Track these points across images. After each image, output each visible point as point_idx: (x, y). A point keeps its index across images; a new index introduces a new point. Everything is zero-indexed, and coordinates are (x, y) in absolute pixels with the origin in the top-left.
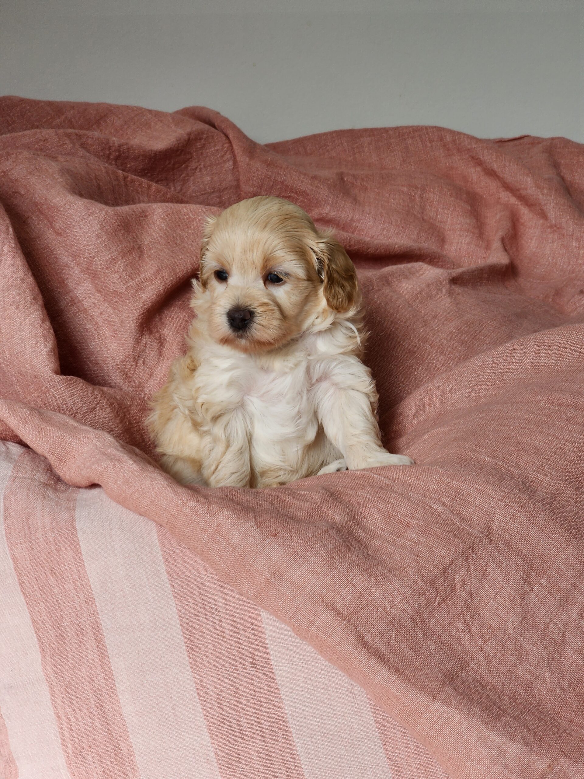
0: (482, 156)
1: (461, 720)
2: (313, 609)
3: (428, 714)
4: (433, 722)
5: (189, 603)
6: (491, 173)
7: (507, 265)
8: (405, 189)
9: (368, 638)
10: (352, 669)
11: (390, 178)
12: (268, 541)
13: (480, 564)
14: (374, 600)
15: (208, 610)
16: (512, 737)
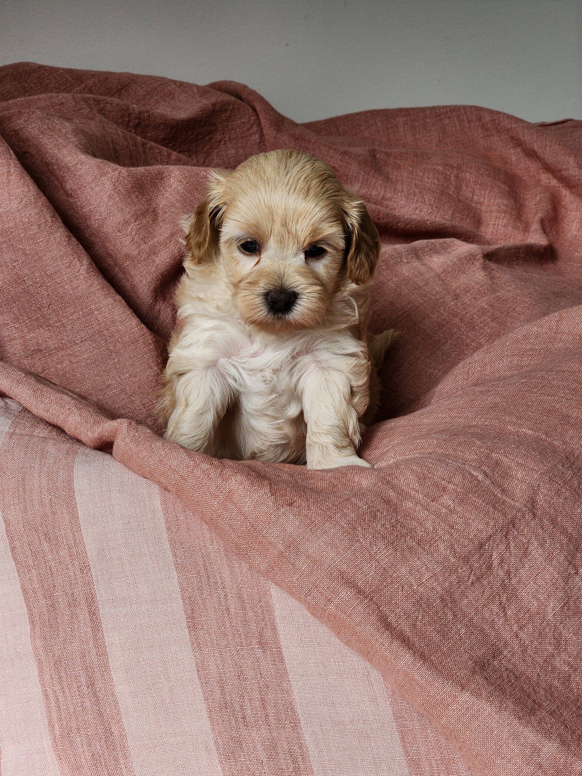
0: (522, 136)
1: (492, 714)
2: (331, 586)
3: (455, 705)
4: (460, 715)
5: (192, 576)
6: (531, 154)
7: (545, 246)
8: (440, 168)
9: (392, 618)
10: (372, 653)
11: (425, 157)
12: (282, 510)
13: (521, 541)
14: (399, 577)
15: (212, 584)
16: (548, 734)
